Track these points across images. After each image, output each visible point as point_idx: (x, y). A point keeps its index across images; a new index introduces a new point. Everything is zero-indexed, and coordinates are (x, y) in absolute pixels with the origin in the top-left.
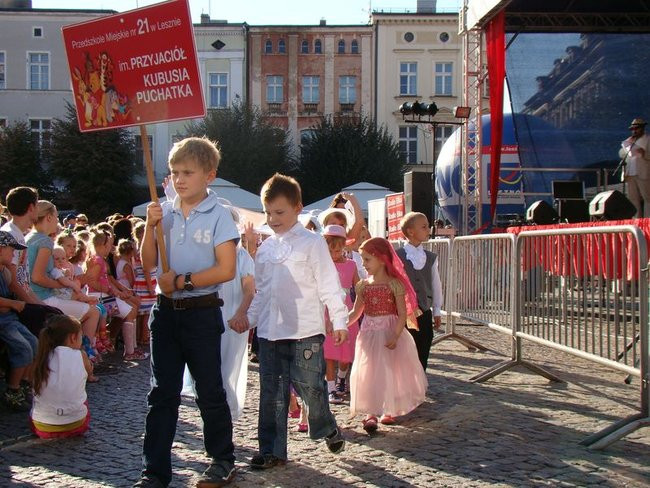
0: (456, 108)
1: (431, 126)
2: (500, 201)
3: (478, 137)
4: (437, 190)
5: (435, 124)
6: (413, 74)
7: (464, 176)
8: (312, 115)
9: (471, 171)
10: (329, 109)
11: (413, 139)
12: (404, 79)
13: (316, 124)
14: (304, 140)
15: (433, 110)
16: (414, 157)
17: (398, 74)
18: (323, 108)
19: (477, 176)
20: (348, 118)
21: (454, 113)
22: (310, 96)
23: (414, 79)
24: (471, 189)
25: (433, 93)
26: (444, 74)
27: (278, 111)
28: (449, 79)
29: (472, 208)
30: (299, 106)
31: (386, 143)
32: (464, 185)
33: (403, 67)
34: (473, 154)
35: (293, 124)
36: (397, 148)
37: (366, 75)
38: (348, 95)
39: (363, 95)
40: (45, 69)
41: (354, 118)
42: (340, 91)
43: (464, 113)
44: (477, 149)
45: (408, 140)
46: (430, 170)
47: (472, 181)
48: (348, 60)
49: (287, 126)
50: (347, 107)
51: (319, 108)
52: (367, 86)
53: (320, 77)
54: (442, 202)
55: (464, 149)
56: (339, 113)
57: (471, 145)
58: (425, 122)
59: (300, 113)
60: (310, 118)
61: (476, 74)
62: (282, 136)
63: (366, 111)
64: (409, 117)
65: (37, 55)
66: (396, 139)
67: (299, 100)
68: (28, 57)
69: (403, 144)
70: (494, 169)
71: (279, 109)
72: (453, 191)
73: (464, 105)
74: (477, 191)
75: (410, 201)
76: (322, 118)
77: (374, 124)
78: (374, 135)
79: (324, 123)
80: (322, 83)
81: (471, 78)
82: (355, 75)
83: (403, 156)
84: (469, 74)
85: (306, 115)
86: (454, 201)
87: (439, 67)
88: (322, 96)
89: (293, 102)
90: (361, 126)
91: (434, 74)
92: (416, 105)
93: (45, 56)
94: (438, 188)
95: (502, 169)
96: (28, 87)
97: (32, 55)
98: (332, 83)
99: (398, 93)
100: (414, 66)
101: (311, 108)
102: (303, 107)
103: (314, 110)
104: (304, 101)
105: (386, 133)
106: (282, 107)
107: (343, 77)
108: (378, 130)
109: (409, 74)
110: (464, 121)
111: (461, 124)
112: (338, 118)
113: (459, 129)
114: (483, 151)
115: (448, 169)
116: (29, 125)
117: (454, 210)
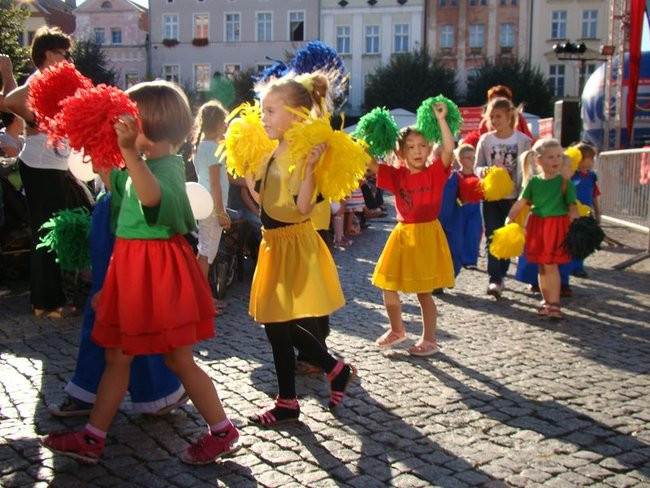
0: (602, 47)
1: (580, 62)
2: (636, 125)
3: (620, 72)
4: (582, 116)
5: (583, 60)
6: (563, 21)
7: (607, 104)
8: (478, 57)
9: (613, 100)
10: (492, 52)
11: (561, 76)
12: (555, 26)
13: (480, 64)
14: (470, 78)
15: (583, 49)
16: (561, 91)
17: (551, 21)
18: (486, 50)
19: (618, 104)
20: (507, 59)
21: (601, 51)
22: (475, 40)
23: (563, 25)
24: (612, 115)
25: (580, 37)
26: (590, 20)
27: (449, 54)
28: (594, 25)
29: (613, 132)
30: (467, 50)
31: (539, 78)
32: (606, 112)
33: (555, 16)
34: (615, 86)
35: (461, 64)
36: (548, 84)
37: (523, 24)
38: (507, 41)
39: (521, 39)
40: (269, 25)
41: (512, 59)
42: (501, 37)
43: (609, 51)
44: (619, 82)
45: (557, 76)
46: (577, 100)
47: (614, 109)
48: (508, 11)
49: (456, 66)
50: (506, 50)
51: (483, 51)
52: (523, 32)
53: (485, 25)
54: (586, 127)
55: (608, 82)
56: (500, 55)
57: (614, 78)
58: (574, 59)
59: (467, 55)
60: (476, 60)
61: (621, 17)
62: (452, 75)
63: (522, 54)
64: (562, 55)
65: (263, 15)
66: (547, 76)
67: (467, 45)
68: (256, 16)
69: (552, 80)
70: (632, 98)
71: (450, 52)
72: (596, 118)
73: (610, 44)
74: (618, 117)
75: (560, 126)
76: (485, 59)
77: (528, 64)
78: (528, 73)
79: (487, 63)
80: (486, 31)
81: (617, 21)
82: (514, 23)
83: (552, 90)
84: (615, 17)
85: (472, 57)
86: (597, 125)
87: (585, 15)
88: (486, 41)
89: (462, 46)
90: (517, 66)
91: (581, 20)
92: (568, 45)
93: (269, 15)
94: (584, 115)
95: (639, 98)
96: (256, 39)
97: (259, 15)
98: (494, 30)
99: (550, 37)
100: (564, 15)
101: (476, 51)
102: (470, 51)
103: (479, 53)
104: (471, 45)
105: (539, 71)
106: (453, 51)
107: (504, 25)
108: (532, 68)
109: (559, 21)
110: (609, 57)
111: (606, 60)
112: (499, 58)
113: (604, 65)
114: (624, 84)
115: (593, 99)
116: (256, 69)
117: (597, 134)
